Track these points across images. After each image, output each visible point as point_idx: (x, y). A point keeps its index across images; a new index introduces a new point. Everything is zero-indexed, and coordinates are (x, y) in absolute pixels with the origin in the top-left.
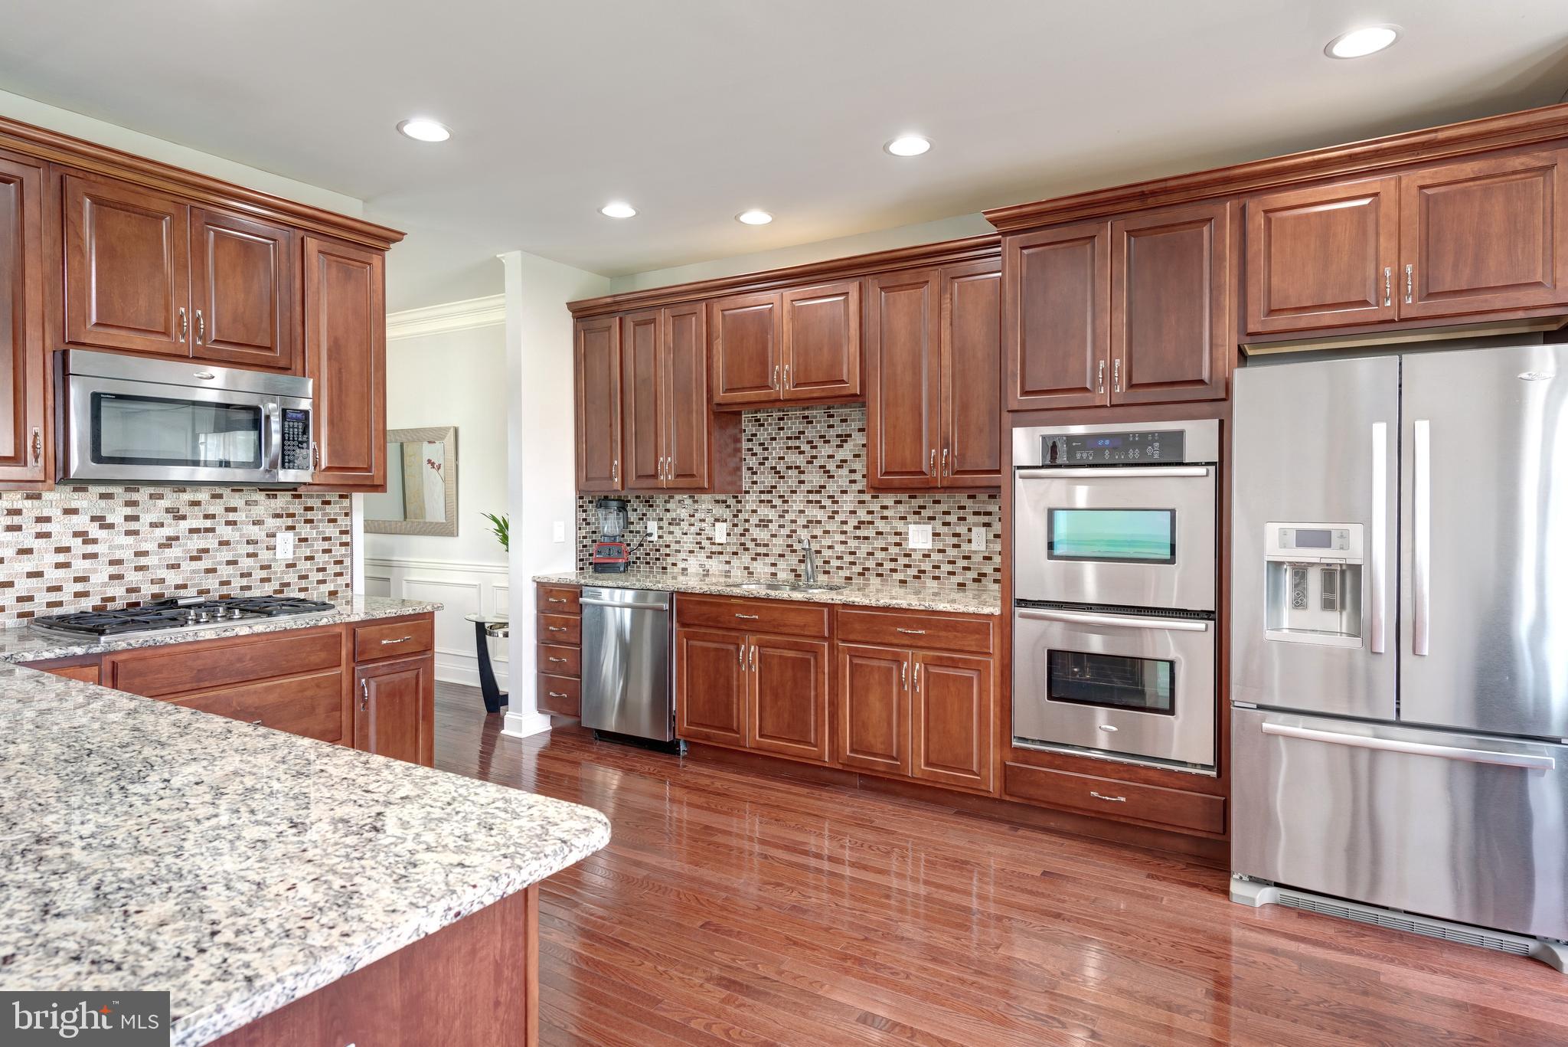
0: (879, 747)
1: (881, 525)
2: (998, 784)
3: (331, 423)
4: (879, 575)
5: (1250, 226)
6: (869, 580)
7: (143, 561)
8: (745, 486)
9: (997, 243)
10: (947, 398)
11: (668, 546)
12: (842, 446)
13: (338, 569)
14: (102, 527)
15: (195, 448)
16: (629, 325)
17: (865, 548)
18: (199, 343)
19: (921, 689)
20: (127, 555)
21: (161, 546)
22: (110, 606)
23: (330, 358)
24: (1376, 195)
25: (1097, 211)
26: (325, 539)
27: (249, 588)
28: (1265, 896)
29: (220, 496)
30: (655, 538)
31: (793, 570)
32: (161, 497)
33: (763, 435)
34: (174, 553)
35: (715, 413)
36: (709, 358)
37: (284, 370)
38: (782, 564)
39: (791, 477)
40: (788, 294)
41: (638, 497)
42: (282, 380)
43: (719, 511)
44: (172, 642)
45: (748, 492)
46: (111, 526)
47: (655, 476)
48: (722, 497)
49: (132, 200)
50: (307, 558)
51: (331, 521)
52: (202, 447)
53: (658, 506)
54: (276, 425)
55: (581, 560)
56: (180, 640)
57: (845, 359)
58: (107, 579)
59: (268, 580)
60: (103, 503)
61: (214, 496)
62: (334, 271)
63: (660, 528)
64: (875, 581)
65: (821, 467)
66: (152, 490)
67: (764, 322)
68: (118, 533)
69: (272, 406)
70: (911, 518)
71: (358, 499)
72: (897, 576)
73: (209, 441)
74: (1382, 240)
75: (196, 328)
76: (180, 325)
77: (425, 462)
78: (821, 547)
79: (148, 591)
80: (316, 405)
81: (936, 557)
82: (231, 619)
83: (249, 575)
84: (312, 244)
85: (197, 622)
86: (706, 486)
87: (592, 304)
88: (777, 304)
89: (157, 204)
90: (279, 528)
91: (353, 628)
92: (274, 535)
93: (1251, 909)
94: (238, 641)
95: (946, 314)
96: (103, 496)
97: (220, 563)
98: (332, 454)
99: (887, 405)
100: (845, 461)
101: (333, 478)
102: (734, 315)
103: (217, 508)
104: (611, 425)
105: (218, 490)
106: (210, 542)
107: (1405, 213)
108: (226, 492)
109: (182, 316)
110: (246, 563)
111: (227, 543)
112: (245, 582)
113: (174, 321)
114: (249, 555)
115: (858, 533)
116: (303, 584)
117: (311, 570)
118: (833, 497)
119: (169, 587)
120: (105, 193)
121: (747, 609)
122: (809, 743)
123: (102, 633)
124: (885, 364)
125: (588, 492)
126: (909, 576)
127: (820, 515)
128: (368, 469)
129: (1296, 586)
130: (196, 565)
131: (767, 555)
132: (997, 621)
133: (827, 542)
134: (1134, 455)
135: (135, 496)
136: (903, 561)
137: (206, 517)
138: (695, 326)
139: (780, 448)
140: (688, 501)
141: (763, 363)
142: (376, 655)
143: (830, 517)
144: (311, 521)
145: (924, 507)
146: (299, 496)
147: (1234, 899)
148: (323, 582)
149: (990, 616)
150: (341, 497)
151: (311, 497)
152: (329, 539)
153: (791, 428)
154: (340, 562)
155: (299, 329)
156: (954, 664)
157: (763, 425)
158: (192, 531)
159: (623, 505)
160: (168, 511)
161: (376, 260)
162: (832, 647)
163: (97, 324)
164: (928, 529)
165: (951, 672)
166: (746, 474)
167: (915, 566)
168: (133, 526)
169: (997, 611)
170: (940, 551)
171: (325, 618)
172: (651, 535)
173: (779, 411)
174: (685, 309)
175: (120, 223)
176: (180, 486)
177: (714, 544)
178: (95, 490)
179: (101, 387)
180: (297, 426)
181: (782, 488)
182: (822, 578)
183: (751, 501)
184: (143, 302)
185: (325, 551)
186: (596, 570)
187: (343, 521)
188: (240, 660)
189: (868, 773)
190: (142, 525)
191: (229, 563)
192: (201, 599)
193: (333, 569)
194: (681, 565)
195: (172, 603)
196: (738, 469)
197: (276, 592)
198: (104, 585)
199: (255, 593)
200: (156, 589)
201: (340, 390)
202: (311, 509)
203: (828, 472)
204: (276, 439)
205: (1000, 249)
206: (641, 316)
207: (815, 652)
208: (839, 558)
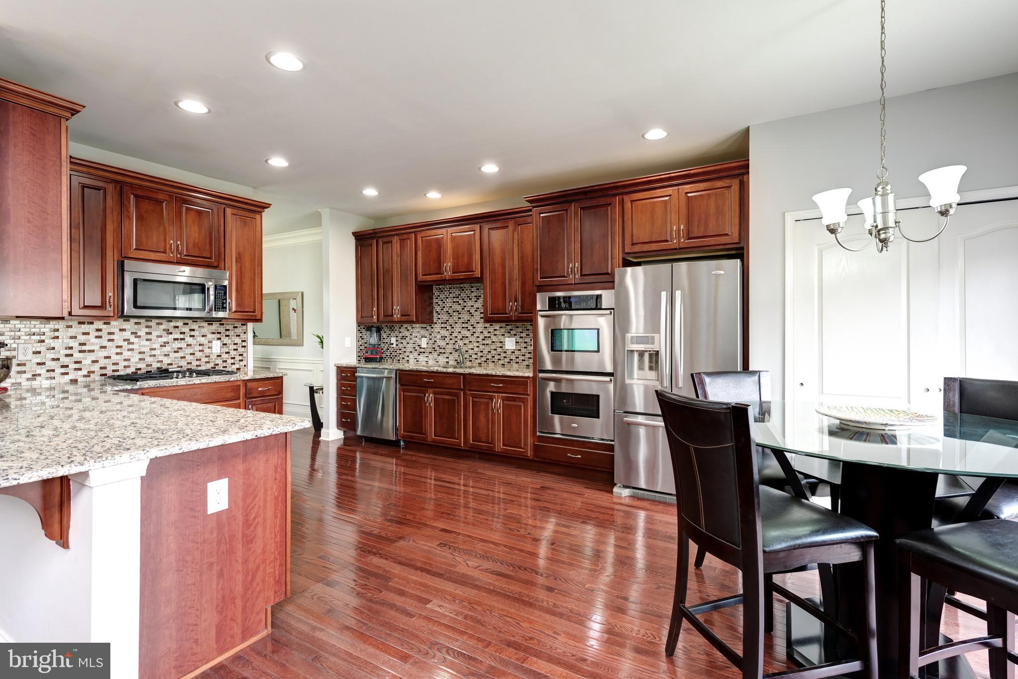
0: (484, 439)
1: (494, 338)
2: (532, 453)
3: (237, 290)
4: (493, 362)
5: (625, 207)
6: (488, 364)
7: (153, 352)
8: (435, 320)
9: (530, 210)
10: (516, 279)
11: (400, 349)
12: (477, 301)
13: (241, 358)
14: (136, 337)
15: (175, 302)
16: (381, 243)
17: (487, 349)
18: (179, 256)
19: (501, 411)
20: (146, 349)
21: (161, 346)
22: (139, 372)
23: (236, 261)
24: (670, 195)
25: (568, 199)
26: (235, 344)
27: (200, 366)
28: (626, 492)
29: (187, 324)
30: (394, 346)
31: (456, 360)
32: (161, 324)
33: (442, 296)
34: (167, 349)
35: (419, 286)
36: (416, 259)
37: (216, 267)
38: (451, 357)
39: (455, 316)
40: (450, 230)
41: (387, 326)
42: (216, 272)
43: (423, 332)
44: (167, 385)
45: (436, 323)
46: (140, 337)
47: (392, 316)
48: (424, 325)
49: (150, 195)
50: (226, 353)
51: (237, 336)
52: (177, 302)
53: (396, 330)
54: (212, 292)
55: (359, 356)
56: (170, 385)
57: (474, 261)
58: (138, 360)
59: (209, 362)
60: (136, 326)
61: (185, 324)
62: (239, 222)
63: (397, 341)
64: (491, 365)
65: (468, 311)
66: (157, 321)
67: (439, 243)
68: (143, 340)
69: (210, 283)
70: (506, 335)
71: (250, 325)
72: (501, 362)
73: (180, 298)
74: (672, 214)
75: (177, 250)
76: (171, 248)
77: (291, 309)
78: (468, 349)
79: (156, 365)
80: (230, 283)
81: (517, 353)
82: (192, 377)
83: (200, 360)
84: (229, 211)
85: (177, 378)
86: (415, 320)
87: (364, 233)
88: (445, 234)
89: (160, 196)
90: (214, 339)
91: (246, 382)
92: (211, 342)
93: (620, 498)
94: (195, 386)
95: (516, 241)
96: (136, 323)
97: (187, 354)
98: (238, 305)
99: (491, 282)
100: (478, 308)
101: (237, 316)
102: (426, 240)
103: (186, 329)
104: (372, 291)
105: (186, 321)
106: (183, 345)
107: (681, 204)
108: (190, 322)
109: (171, 245)
110: (198, 355)
111: (190, 345)
112: (198, 363)
113: (168, 246)
114: (200, 351)
115: (484, 342)
116: (225, 365)
117: (228, 358)
118: (473, 325)
119: (165, 364)
120: (139, 192)
121: (428, 377)
122: (455, 438)
123: (137, 381)
124: (491, 264)
125: (361, 323)
126: (505, 362)
127: (468, 334)
128: (254, 312)
129: (639, 360)
130: (176, 355)
131: (444, 353)
132: (531, 379)
133: (470, 346)
134: (583, 305)
135: (150, 324)
136: (503, 355)
137: (181, 333)
138: (411, 244)
139: (451, 302)
140: (409, 328)
141: (439, 262)
142: (255, 395)
143: (472, 335)
144: (228, 336)
145: (512, 330)
146: (223, 324)
147: (614, 494)
148: (234, 364)
149: (528, 377)
150: (242, 325)
151: (229, 324)
152: (237, 344)
153: (455, 293)
154: (242, 355)
155: (223, 249)
156: (514, 399)
157: (442, 291)
158: (175, 339)
159: (379, 330)
160: (164, 330)
161: (258, 217)
162: (465, 394)
163: (135, 249)
164: (513, 339)
165: (513, 403)
166: (435, 315)
167: (509, 357)
168: (149, 337)
169: (531, 375)
170: (519, 350)
171: (233, 378)
172: (393, 344)
173: (450, 284)
174: (405, 236)
175: (146, 205)
176: (170, 319)
177: (421, 348)
178: (133, 321)
179: (137, 276)
180: (221, 291)
181: (451, 321)
182: (469, 364)
183: (437, 328)
184: (155, 239)
185: (234, 350)
186: (366, 361)
187: (243, 336)
188: (196, 395)
189: (480, 451)
190: (153, 337)
191: (191, 354)
192: (179, 369)
193: (238, 358)
194: (406, 358)
195: (166, 371)
196: (432, 312)
197: (212, 368)
198: (137, 363)
199: (203, 368)
200: (159, 365)
201: (241, 276)
202: (228, 330)
203: (471, 313)
204: (212, 298)
205: (531, 213)
206: (385, 239)
207: (458, 396)
208: (476, 354)
